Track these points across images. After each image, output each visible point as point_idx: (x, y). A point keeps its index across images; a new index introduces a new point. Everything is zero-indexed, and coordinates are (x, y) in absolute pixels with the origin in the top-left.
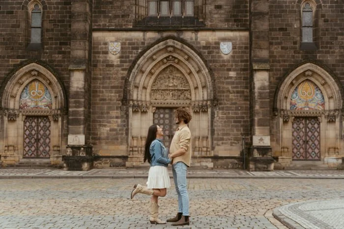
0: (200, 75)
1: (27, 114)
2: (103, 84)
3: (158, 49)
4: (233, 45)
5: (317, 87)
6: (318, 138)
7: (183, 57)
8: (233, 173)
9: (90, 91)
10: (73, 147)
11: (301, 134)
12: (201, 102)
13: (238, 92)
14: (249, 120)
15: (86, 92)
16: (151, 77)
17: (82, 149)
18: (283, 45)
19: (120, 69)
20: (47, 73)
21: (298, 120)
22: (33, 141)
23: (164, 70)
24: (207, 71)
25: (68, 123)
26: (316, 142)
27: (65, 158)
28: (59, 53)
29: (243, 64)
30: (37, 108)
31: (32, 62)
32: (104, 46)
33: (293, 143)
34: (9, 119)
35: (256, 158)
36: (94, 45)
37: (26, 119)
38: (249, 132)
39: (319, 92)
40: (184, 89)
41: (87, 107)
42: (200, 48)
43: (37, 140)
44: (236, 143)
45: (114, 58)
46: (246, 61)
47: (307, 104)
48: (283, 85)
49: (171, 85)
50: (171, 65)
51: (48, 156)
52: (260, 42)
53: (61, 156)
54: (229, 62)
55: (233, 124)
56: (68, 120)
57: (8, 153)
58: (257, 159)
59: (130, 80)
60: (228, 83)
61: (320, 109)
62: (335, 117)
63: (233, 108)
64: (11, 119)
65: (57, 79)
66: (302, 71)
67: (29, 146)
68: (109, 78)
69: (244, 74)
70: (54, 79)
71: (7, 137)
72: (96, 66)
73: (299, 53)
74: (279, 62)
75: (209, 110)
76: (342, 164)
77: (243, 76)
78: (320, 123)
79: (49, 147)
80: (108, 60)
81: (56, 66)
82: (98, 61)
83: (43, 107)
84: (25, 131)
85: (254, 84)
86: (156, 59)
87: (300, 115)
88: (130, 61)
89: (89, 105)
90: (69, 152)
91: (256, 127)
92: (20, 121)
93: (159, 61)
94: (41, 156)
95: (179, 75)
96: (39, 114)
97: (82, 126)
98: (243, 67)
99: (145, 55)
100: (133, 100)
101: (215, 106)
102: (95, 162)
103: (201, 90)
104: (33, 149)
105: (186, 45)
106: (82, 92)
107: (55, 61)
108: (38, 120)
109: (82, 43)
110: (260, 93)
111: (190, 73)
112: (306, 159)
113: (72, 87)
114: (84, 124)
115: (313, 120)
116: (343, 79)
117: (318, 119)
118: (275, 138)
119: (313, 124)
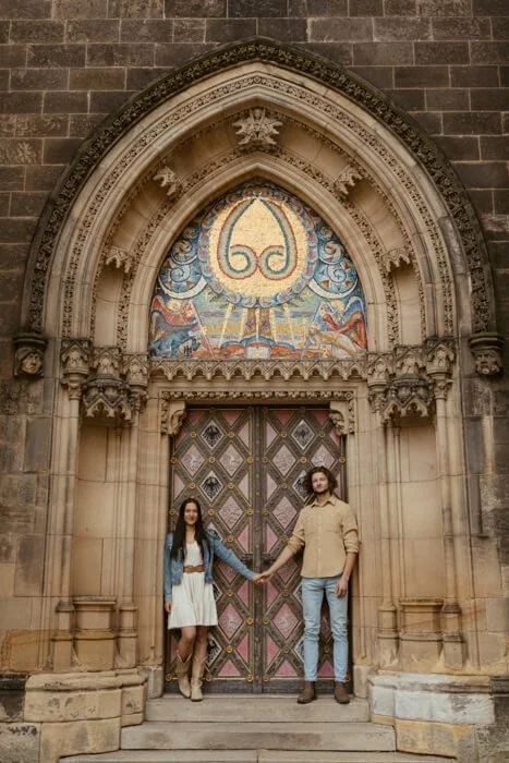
11: (231, 512)
39: (330, 253)
47: (259, 325)
61: (340, 354)
62: (426, 385)
66: (212, 110)
73: (196, 11)
76: (497, 731)
78: (344, 438)
112: (260, 682)
115: (303, 426)
116: (468, 149)
117: (331, 421)
118: (13, 539)
119: (303, 448)
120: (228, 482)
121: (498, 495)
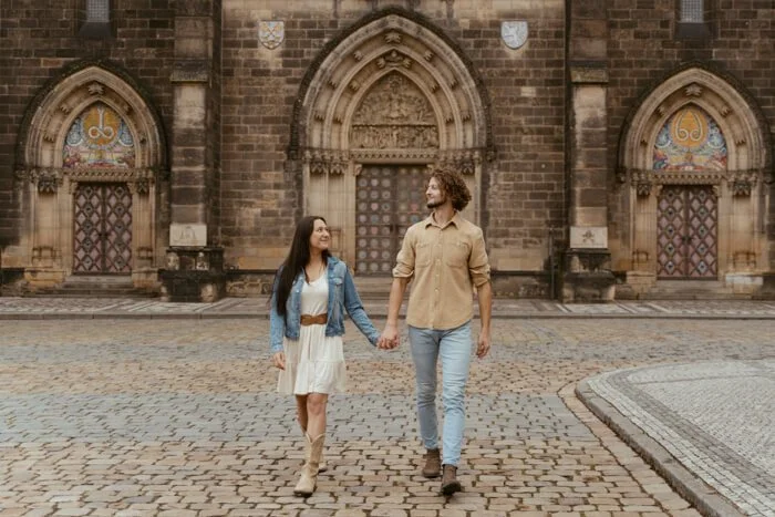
0: (459, 93)
1: (81, 178)
2: (245, 113)
3: (367, 37)
4: (529, 27)
5: (713, 121)
6: (713, 231)
7: (420, 53)
8: (526, 308)
9: (217, 127)
10: (181, 251)
11: (677, 222)
12: (460, 154)
13: (540, 131)
14: (563, 191)
15: (207, 131)
16: (351, 99)
17: (201, 254)
18: (637, 29)
19: (282, 79)
20: (124, 89)
21: (671, 192)
22: (94, 237)
23: (380, 81)
24: (473, 84)
25: (170, 199)
26: (709, 241)
27: (164, 275)
28: (150, 44)
29: (552, 69)
30: (101, 164)
31: (90, 65)
32: (247, 29)
33: (659, 243)
34: (42, 189)
35: (578, 274)
36: (225, 27)
37: (78, 189)
38: (564, 219)
39: (715, 131)
40: (423, 123)
41: (212, 164)
42: (458, 34)
43: (104, 236)
44: (535, 243)
45: (270, 56)
46: (559, 63)
47: (689, 159)
48: (637, 117)
49: (395, 115)
50: (394, 71)
51: (126, 270)
52: (588, 22)
53: (156, 269)
54: (522, 66)
55: (529, 200)
56: (170, 192)
57: (40, 265)
58: (580, 276)
59: (305, 104)
60: (518, 112)
61: (718, 169)
62: (748, 185)
63: (529, 167)
64: (44, 191)
65: (146, 102)
66: (679, 86)
67: (84, 249)
68: (260, 101)
69: (552, 91)
70: (139, 103)
71: (37, 229)
72: (229, 73)
73: (673, 46)
74: (629, 64)
75: (478, 170)
76: (763, 287)
77: (550, 96)
78: (717, 198)
79: (130, 251)
80: (257, 61)
81: (143, 72)
82: (234, 63)
83: (115, 163)
84: (76, 215)
85: (574, 114)
86: (362, 58)
87: (676, 182)
88: (305, 63)
89: (216, 159)
90: (173, 262)
91: (578, 208)
92: (65, 195)
93: (369, 63)
94: (112, 270)
95: (412, 93)
96: (107, 178)
97: (201, 206)
98: (551, 78)
99: (338, 49)
100: (311, 149)
101: (491, 161)
102: (230, 284)
103: (461, 127)
104: (94, 254)
105: (428, 28)
106: (199, 130)
107: (141, 61)
108: (104, 192)
109: (199, 23)
110: (587, 135)
111: (437, 90)
112: (687, 277)
113: (178, 120)
114: (205, 200)
115: (702, 193)
116: (767, 102)
117: (713, 191)
118: (619, 232)
119: (702, 200)
120: (676, 212)
121: (769, 220)
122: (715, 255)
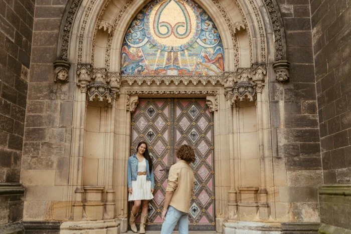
6: (209, 160)
21: (150, 106)
26: (204, 173)
61: (211, 73)
62: (252, 87)
78: (212, 113)
115: (194, 107)
117: (207, 105)
118: (54, 159)
119: (194, 118)
120: (158, 134)
121: (286, 138)
122: (212, 194)
